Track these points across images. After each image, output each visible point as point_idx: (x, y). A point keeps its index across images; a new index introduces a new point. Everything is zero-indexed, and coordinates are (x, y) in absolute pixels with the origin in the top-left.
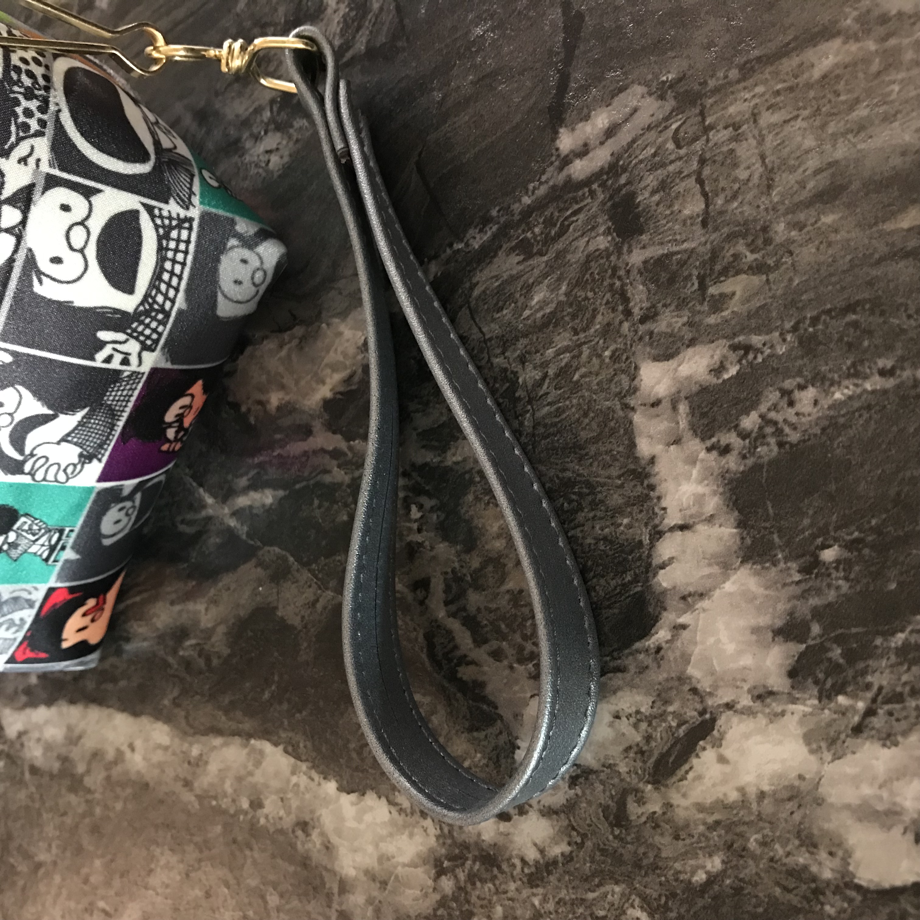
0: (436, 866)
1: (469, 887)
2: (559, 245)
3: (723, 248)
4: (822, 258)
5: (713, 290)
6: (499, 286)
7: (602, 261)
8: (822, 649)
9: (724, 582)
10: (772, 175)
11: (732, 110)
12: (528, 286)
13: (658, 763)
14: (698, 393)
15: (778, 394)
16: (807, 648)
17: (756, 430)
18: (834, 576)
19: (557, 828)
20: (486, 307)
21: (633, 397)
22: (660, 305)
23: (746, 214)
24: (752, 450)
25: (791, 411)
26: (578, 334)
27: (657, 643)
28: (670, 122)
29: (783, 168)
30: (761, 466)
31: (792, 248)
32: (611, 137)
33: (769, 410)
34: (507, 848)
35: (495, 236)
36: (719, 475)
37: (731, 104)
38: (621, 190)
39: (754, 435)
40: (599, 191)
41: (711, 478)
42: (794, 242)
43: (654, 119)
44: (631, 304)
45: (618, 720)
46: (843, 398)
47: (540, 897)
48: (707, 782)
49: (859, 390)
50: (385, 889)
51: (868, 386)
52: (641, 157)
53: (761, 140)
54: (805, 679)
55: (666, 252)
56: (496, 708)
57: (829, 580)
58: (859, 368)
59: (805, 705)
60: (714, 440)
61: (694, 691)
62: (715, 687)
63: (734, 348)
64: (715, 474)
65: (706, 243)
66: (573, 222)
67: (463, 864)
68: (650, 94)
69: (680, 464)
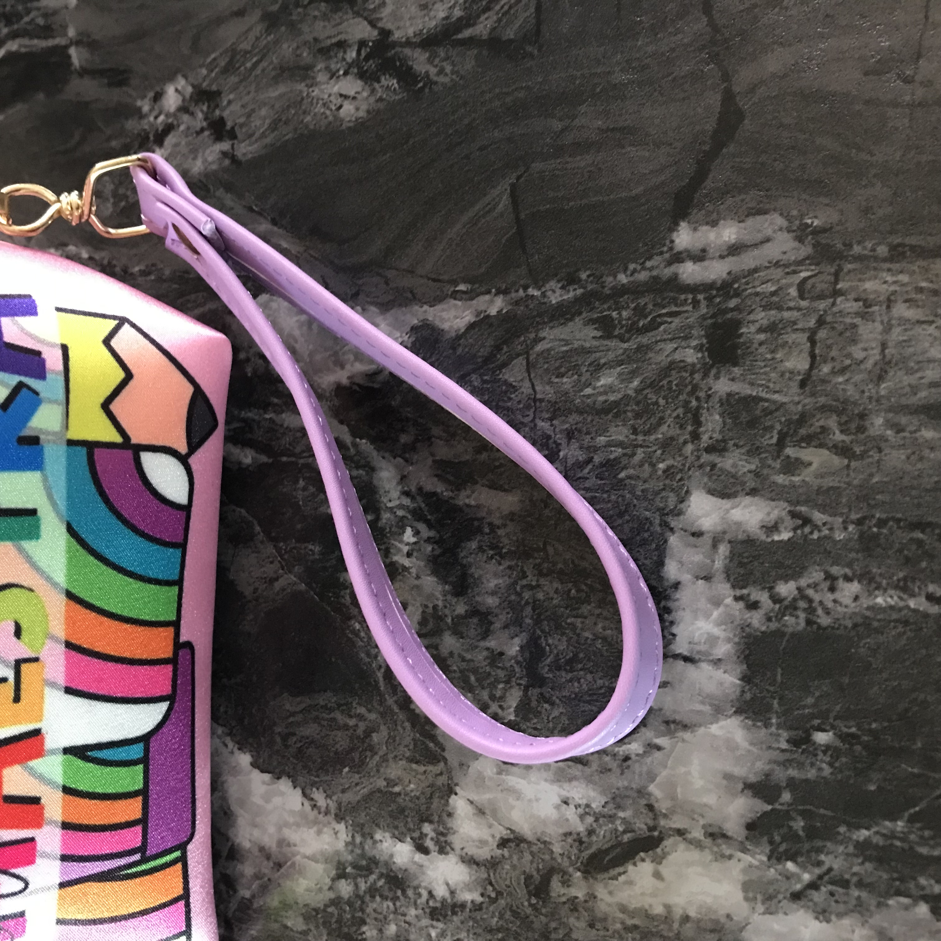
0: (338, 868)
1: (367, 898)
2: (644, 340)
3: (814, 416)
4: (909, 468)
5: (790, 451)
6: (567, 351)
7: (684, 374)
8: (786, 815)
9: (712, 723)
10: (887, 368)
11: (869, 285)
12: (599, 365)
13: (593, 857)
14: (743, 542)
15: (822, 575)
16: (772, 810)
17: (789, 599)
18: (819, 758)
19: (473, 878)
20: (546, 366)
21: (675, 518)
22: (733, 442)
23: (849, 393)
24: (780, 616)
25: (830, 596)
26: (637, 435)
27: (627, 753)
28: (801, 268)
29: (901, 365)
30: (783, 634)
31: (883, 445)
32: (733, 255)
33: (809, 586)
34: (417, 878)
35: (577, 300)
36: (739, 625)
37: (870, 279)
38: (728, 313)
39: (786, 603)
40: (703, 304)
41: (729, 625)
42: (887, 440)
43: (785, 257)
44: (702, 429)
45: (565, 806)
46: (884, 605)
47: (438, 930)
48: (637, 889)
49: (902, 604)
50: (278, 870)
51: (912, 604)
52: (758, 289)
53: (888, 328)
54: (762, 835)
55: (754, 394)
56: (443, 750)
57: (814, 760)
58: (909, 583)
59: (753, 856)
60: (745, 591)
61: (650, 807)
62: (672, 811)
63: (793, 515)
64: (736, 623)
65: (799, 403)
66: (666, 322)
67: (366, 876)
68: (789, 232)
69: (703, 600)
